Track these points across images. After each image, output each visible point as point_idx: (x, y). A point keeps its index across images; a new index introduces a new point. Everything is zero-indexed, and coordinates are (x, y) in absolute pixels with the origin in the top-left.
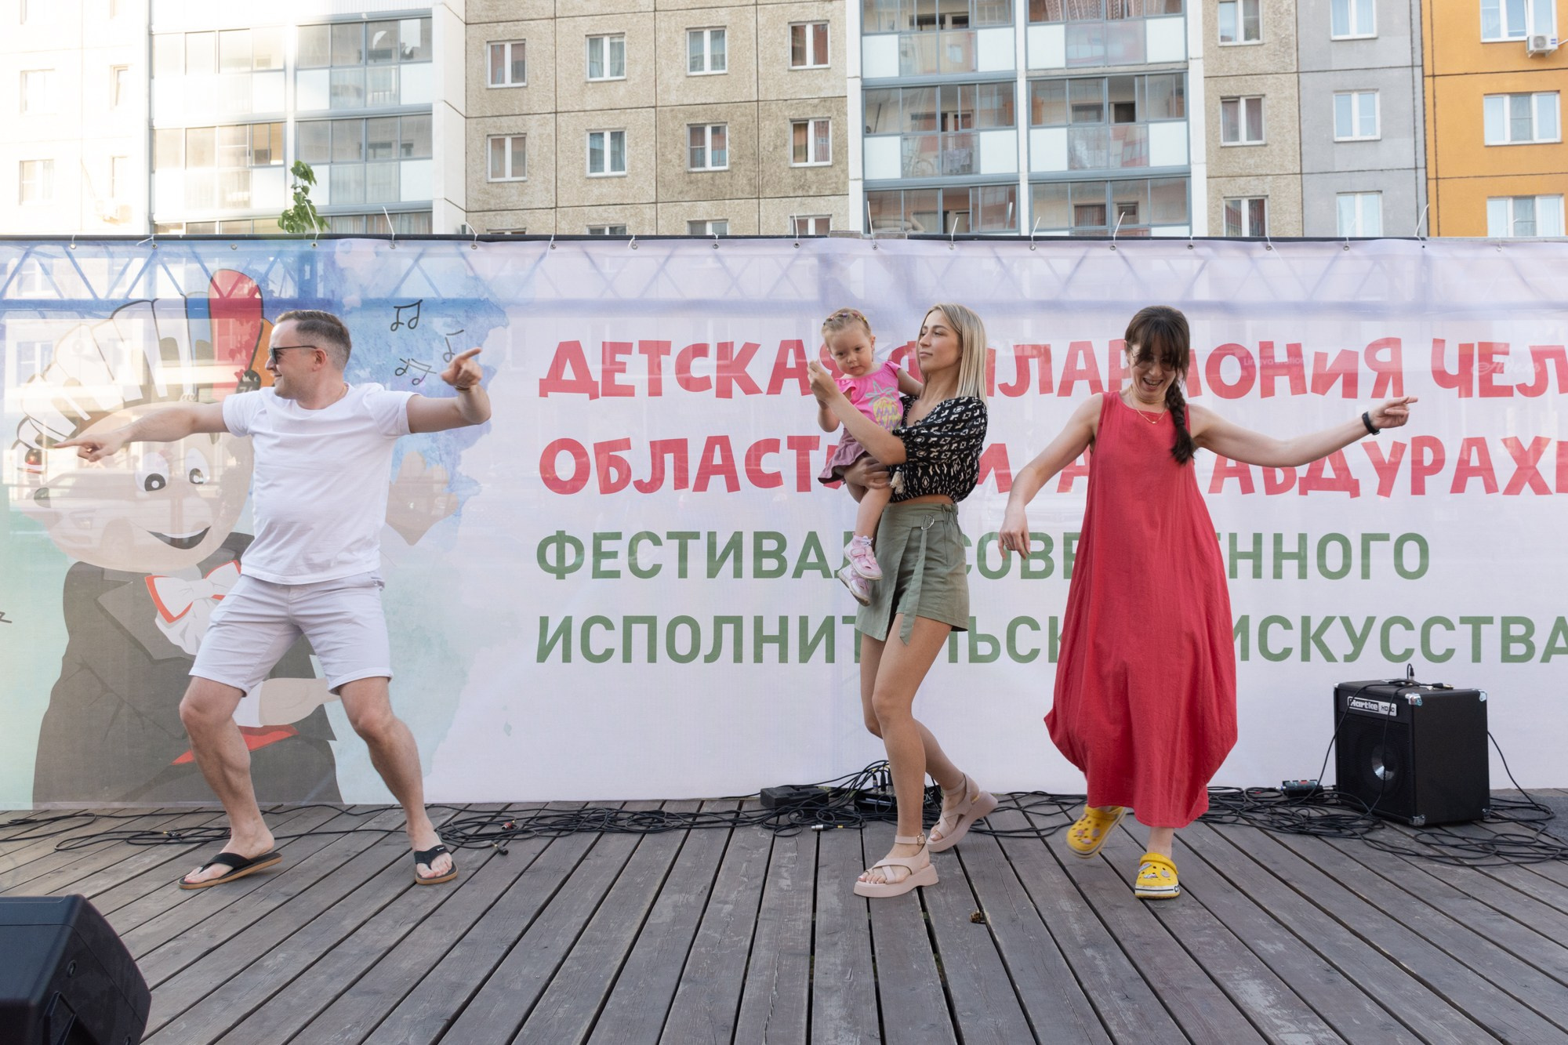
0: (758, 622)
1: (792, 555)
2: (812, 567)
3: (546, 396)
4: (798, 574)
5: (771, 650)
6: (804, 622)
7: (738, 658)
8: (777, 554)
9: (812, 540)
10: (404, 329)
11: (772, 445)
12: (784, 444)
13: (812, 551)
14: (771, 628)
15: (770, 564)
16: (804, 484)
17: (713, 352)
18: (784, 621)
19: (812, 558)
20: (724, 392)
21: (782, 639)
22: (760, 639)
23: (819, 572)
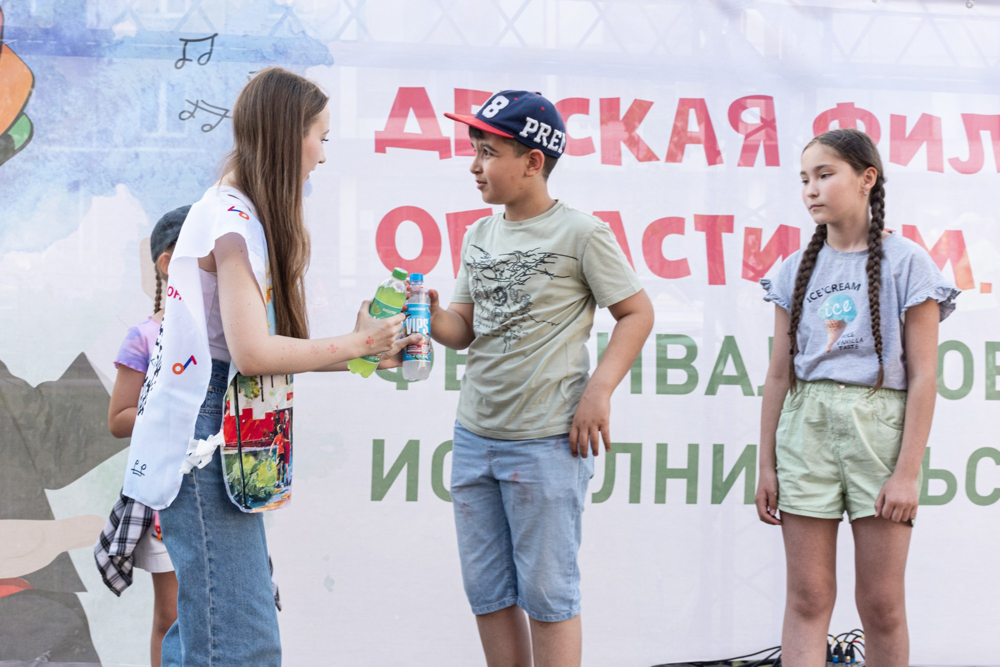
0: (662, 449)
1: (704, 366)
2: (730, 380)
3: (384, 151)
4: (711, 390)
5: (676, 487)
6: (718, 451)
7: (635, 496)
8: (686, 363)
9: (730, 346)
10: (192, 67)
11: (674, 225)
12: (690, 225)
13: (730, 360)
14: (677, 460)
15: (677, 376)
16: (716, 276)
17: (595, 108)
18: (693, 450)
19: (730, 369)
20: (611, 157)
21: (690, 474)
22: (663, 473)
23: (738, 388)
